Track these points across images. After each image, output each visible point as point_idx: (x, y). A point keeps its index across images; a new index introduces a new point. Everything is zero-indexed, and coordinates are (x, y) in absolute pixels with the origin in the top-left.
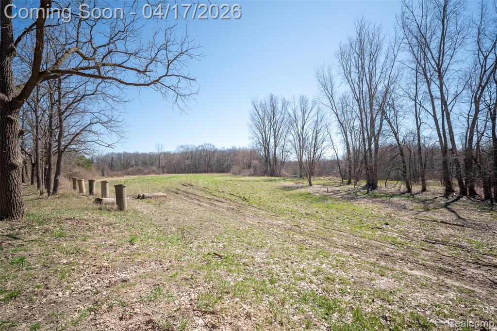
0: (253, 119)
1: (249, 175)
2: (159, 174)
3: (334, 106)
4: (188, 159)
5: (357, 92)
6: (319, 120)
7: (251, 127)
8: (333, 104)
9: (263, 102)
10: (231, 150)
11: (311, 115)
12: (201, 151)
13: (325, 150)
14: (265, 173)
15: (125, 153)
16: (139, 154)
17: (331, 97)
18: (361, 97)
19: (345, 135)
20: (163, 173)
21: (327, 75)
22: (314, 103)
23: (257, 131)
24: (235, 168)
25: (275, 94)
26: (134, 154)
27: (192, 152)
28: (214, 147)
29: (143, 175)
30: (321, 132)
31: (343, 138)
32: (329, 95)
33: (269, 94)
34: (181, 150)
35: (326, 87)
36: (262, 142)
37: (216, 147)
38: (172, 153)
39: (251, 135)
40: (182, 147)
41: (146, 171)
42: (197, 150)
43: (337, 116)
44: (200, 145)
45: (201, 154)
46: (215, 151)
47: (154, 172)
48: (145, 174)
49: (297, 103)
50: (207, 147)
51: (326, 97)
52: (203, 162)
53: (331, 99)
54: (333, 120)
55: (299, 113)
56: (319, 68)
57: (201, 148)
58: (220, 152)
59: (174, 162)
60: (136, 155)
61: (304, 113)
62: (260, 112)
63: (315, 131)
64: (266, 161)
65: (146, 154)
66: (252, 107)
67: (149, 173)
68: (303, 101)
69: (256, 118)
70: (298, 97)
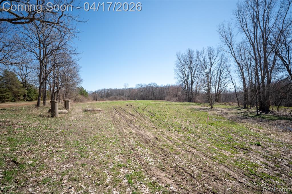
0: (177, 66)
1: (175, 101)
2: (125, 100)
3: (232, 51)
4: (142, 92)
5: (253, 38)
6: (223, 63)
7: (176, 71)
8: (232, 49)
9: (184, 55)
10: (166, 86)
11: (216, 60)
12: (149, 87)
13: (227, 84)
14: (185, 100)
15: (110, 89)
16: (117, 89)
17: (230, 45)
18: (255, 42)
19: (242, 72)
20: (128, 99)
21: (227, 29)
22: (219, 51)
23: (180, 74)
24: (168, 97)
25: (192, 49)
26: (114, 89)
27: (144, 88)
28: (156, 84)
29: (117, 100)
30: (224, 72)
31: (240, 75)
32: (229, 44)
33: (188, 49)
34: (138, 87)
35: (226, 38)
36: (183, 80)
37: (157, 85)
38: (134, 88)
39: (176, 76)
40: (138, 85)
41: (118, 98)
42: (147, 86)
43: (235, 58)
44: (149, 83)
45: (149, 89)
46: (158, 87)
47: (123, 99)
48: (118, 100)
49: (206, 53)
50: (153, 85)
51: (226, 45)
52: (150, 93)
53: (230, 46)
54: (232, 61)
55: (208, 60)
56: (221, 25)
57: (149, 85)
58: (160, 88)
59: (134, 93)
60: (116, 90)
61: (211, 59)
62: (182, 61)
63: (219, 71)
64: (186, 92)
65: (121, 89)
66: (176, 59)
67: (120, 100)
68: (210, 51)
69: (180, 65)
70: (207, 48)
